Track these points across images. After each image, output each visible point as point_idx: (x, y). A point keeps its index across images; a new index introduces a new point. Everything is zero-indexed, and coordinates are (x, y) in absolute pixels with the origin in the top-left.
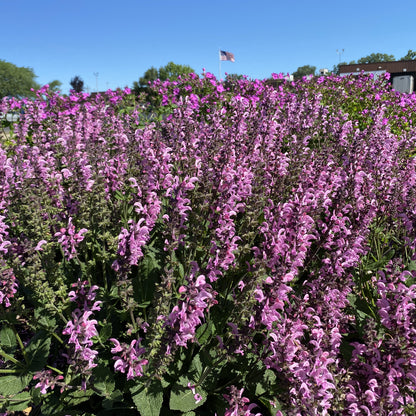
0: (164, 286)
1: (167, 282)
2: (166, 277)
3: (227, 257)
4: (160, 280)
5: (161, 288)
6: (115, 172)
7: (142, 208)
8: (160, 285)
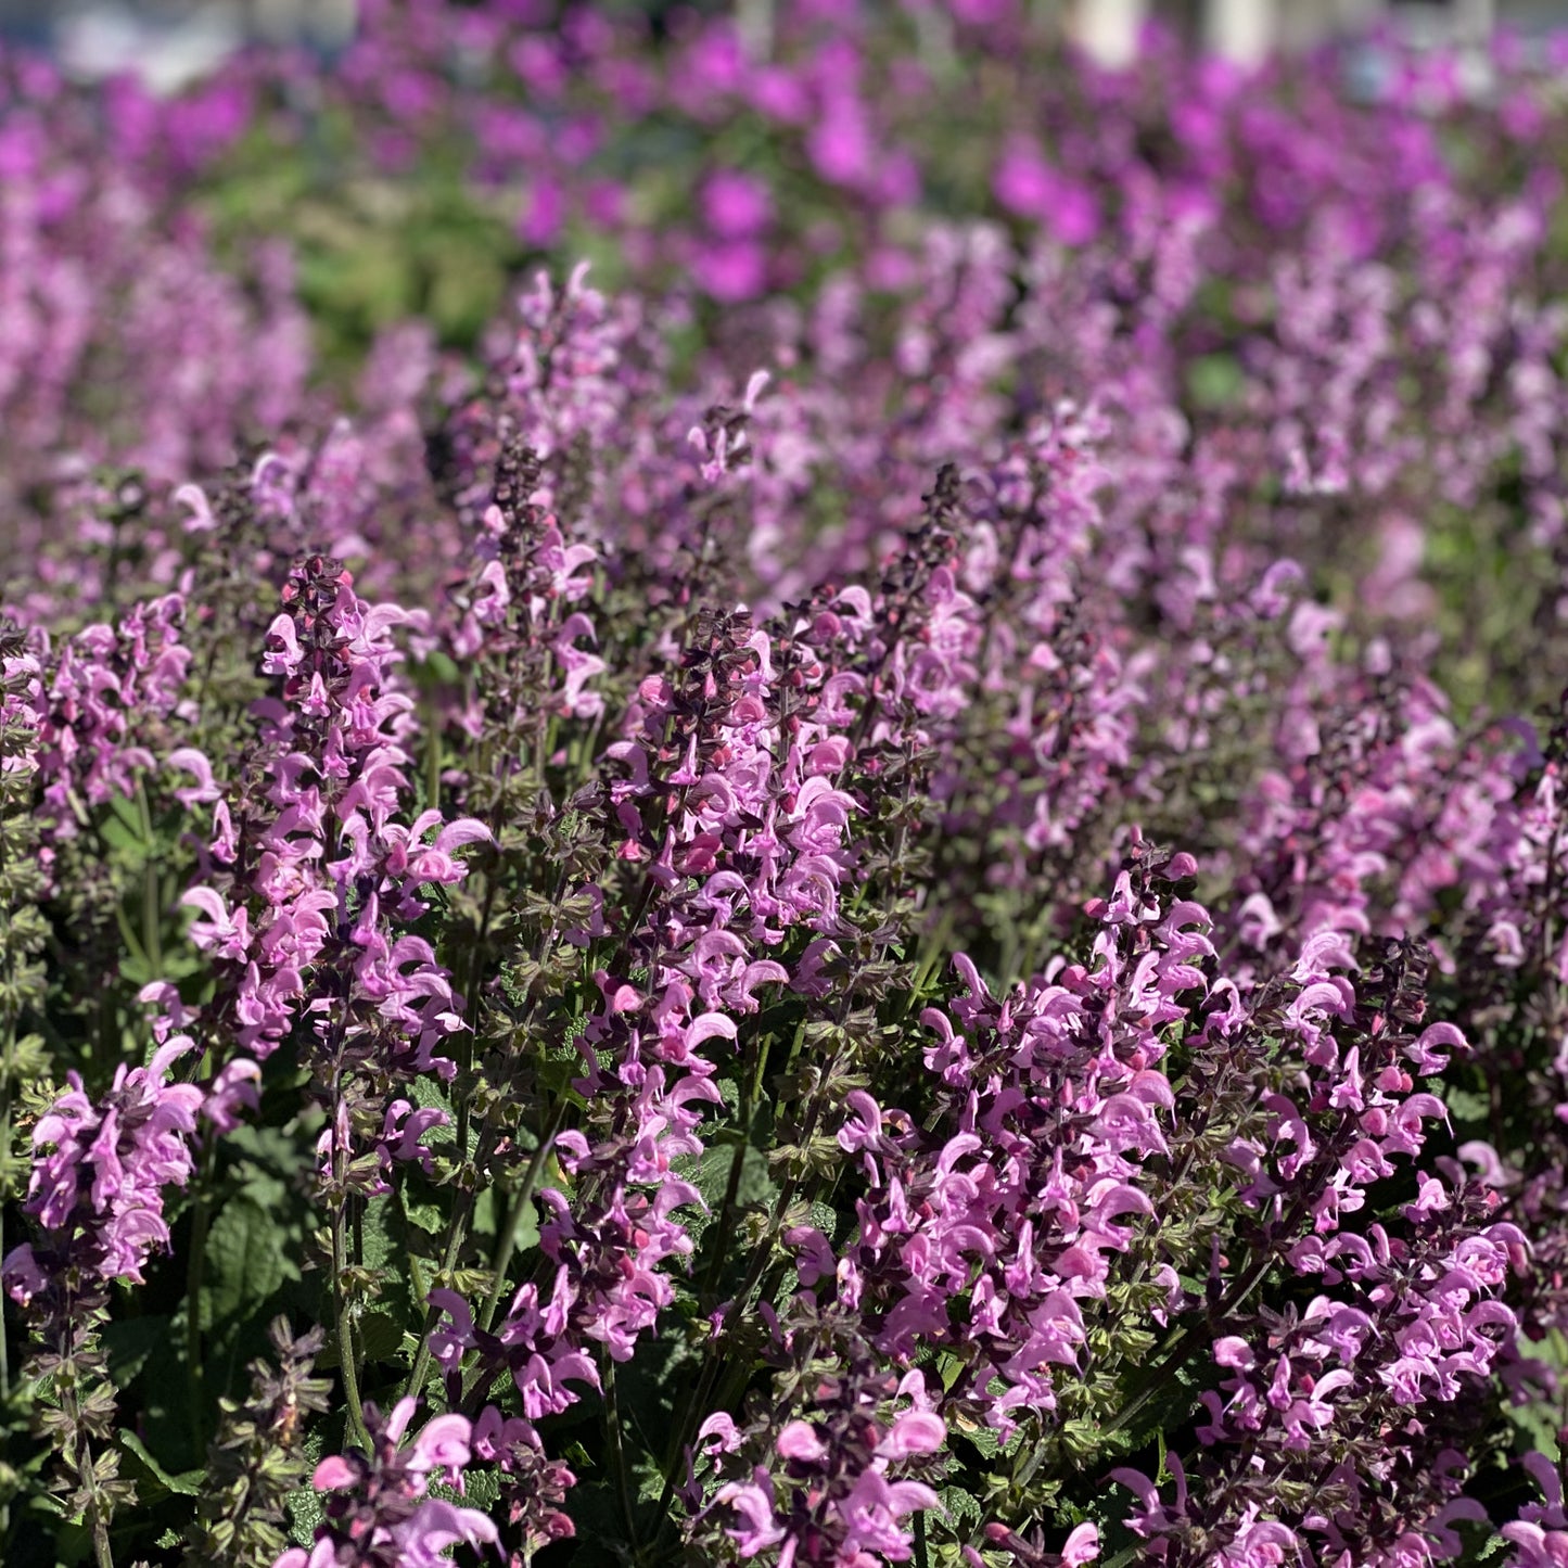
0: (264, 1420)
1: (280, 1402)
2: (278, 1374)
3: (622, 1291)
4: (243, 1387)
5: (246, 1430)
6: (111, 698)
7: (224, 925)
8: (243, 1415)
